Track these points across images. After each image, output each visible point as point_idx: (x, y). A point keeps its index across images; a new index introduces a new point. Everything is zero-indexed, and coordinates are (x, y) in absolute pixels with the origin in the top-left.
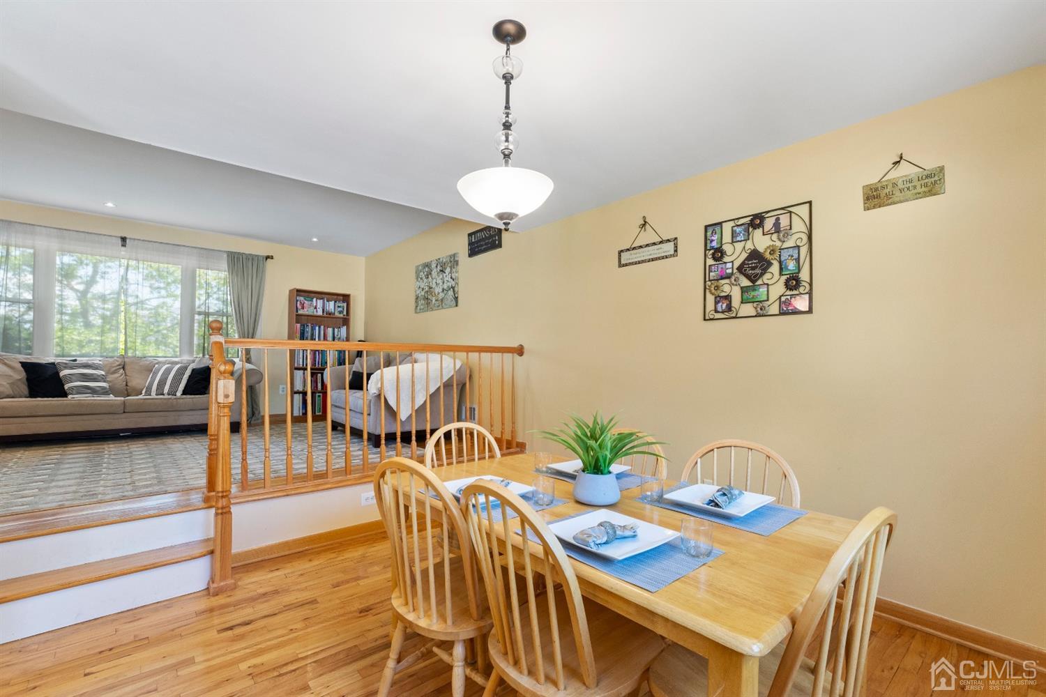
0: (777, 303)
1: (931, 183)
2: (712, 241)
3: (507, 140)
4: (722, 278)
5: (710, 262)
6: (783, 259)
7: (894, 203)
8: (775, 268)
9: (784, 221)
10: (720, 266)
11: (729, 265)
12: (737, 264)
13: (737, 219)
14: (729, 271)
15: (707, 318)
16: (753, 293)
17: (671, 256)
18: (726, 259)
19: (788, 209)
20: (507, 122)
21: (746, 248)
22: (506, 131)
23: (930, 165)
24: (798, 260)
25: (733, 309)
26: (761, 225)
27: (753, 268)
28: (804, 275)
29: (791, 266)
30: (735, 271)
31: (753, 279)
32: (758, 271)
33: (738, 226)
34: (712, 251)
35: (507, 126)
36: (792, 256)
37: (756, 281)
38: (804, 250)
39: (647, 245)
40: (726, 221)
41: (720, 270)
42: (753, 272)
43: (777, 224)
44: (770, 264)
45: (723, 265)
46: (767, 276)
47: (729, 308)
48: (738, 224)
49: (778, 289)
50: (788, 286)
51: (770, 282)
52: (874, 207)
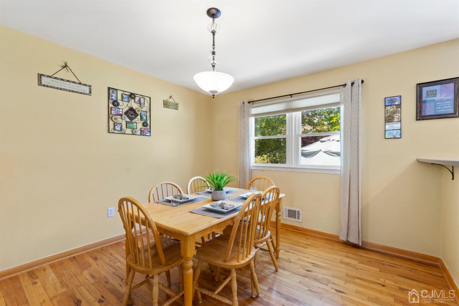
0: (140, 131)
1: (176, 106)
2: (112, 96)
3: (214, 59)
4: (117, 115)
5: (111, 105)
6: (142, 114)
7: (169, 108)
8: (139, 117)
9: (142, 100)
10: (117, 109)
11: (121, 110)
12: (125, 110)
13: (125, 91)
14: (121, 113)
15: (110, 131)
16: (131, 125)
17: (87, 94)
18: (119, 107)
19: (144, 97)
20: (214, 51)
21: (128, 105)
22: (213, 55)
23: (177, 102)
24: (146, 116)
25: (123, 129)
26: (134, 98)
27: (132, 115)
28: (148, 122)
29: (145, 118)
30: (123, 114)
31: (132, 119)
32: (133, 116)
33: (125, 94)
34: (112, 101)
35: (213, 53)
36: (145, 115)
37: (132, 120)
38: (148, 114)
39: (68, 81)
40: (119, 90)
41: (116, 111)
42: (132, 116)
43: (140, 100)
44: (138, 115)
45: (118, 109)
46: (136, 119)
47: (121, 129)
48: (125, 93)
49: (140, 126)
50: (143, 124)
51: (137, 122)
52: (166, 107)
